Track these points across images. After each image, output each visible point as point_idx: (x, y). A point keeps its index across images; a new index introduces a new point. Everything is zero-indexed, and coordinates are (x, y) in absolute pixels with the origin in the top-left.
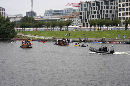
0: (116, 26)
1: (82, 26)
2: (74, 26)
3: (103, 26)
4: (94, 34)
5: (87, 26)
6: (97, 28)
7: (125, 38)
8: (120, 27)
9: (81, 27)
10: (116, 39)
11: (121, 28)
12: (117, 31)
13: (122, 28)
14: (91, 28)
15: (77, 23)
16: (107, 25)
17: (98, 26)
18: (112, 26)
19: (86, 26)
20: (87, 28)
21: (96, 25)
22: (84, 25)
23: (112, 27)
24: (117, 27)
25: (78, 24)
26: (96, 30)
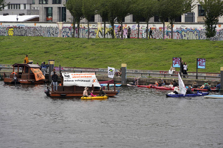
0: (172, 24)
1: (42, 16)
2: (12, 18)
3: (122, 20)
4: (85, 51)
5: (63, 19)
6: (100, 26)
7: (203, 71)
8: (189, 26)
9: (36, 20)
10: (170, 72)
11: (192, 31)
12: (176, 43)
13: (196, 30)
14: (74, 27)
15: (22, 7)
16: (139, 18)
17: (105, 19)
18: (157, 21)
19: (55, 17)
20: (61, 25)
21: (97, 17)
22: (48, 12)
23: (158, 26)
24: (176, 27)
25: (28, 7)
26: (94, 34)
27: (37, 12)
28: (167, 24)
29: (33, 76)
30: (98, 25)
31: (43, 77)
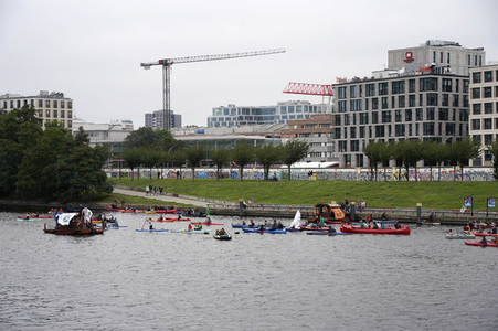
0: (462, 167)
1: (341, 163)
2: (314, 164)
3: (414, 165)
4: (382, 193)
5: (360, 164)
6: (395, 170)
7: (493, 209)
8: (477, 170)
9: (336, 166)
10: (462, 210)
11: (479, 173)
12: (466, 184)
13: (483, 172)
14: (372, 172)
15: (323, 155)
16: (430, 163)
17: (399, 165)
18: (446, 165)
19: (353, 163)
20: (359, 170)
21: (392, 162)
22: (347, 159)
23: (448, 170)
24: (465, 170)
25: (328, 155)
26: (389, 177)
27: (337, 159)
28: (458, 168)
29: (333, 215)
30: (394, 170)
31: (343, 216)
